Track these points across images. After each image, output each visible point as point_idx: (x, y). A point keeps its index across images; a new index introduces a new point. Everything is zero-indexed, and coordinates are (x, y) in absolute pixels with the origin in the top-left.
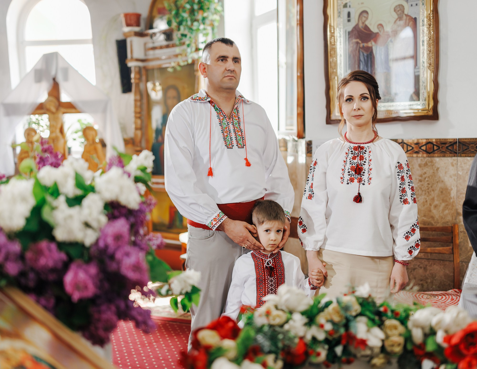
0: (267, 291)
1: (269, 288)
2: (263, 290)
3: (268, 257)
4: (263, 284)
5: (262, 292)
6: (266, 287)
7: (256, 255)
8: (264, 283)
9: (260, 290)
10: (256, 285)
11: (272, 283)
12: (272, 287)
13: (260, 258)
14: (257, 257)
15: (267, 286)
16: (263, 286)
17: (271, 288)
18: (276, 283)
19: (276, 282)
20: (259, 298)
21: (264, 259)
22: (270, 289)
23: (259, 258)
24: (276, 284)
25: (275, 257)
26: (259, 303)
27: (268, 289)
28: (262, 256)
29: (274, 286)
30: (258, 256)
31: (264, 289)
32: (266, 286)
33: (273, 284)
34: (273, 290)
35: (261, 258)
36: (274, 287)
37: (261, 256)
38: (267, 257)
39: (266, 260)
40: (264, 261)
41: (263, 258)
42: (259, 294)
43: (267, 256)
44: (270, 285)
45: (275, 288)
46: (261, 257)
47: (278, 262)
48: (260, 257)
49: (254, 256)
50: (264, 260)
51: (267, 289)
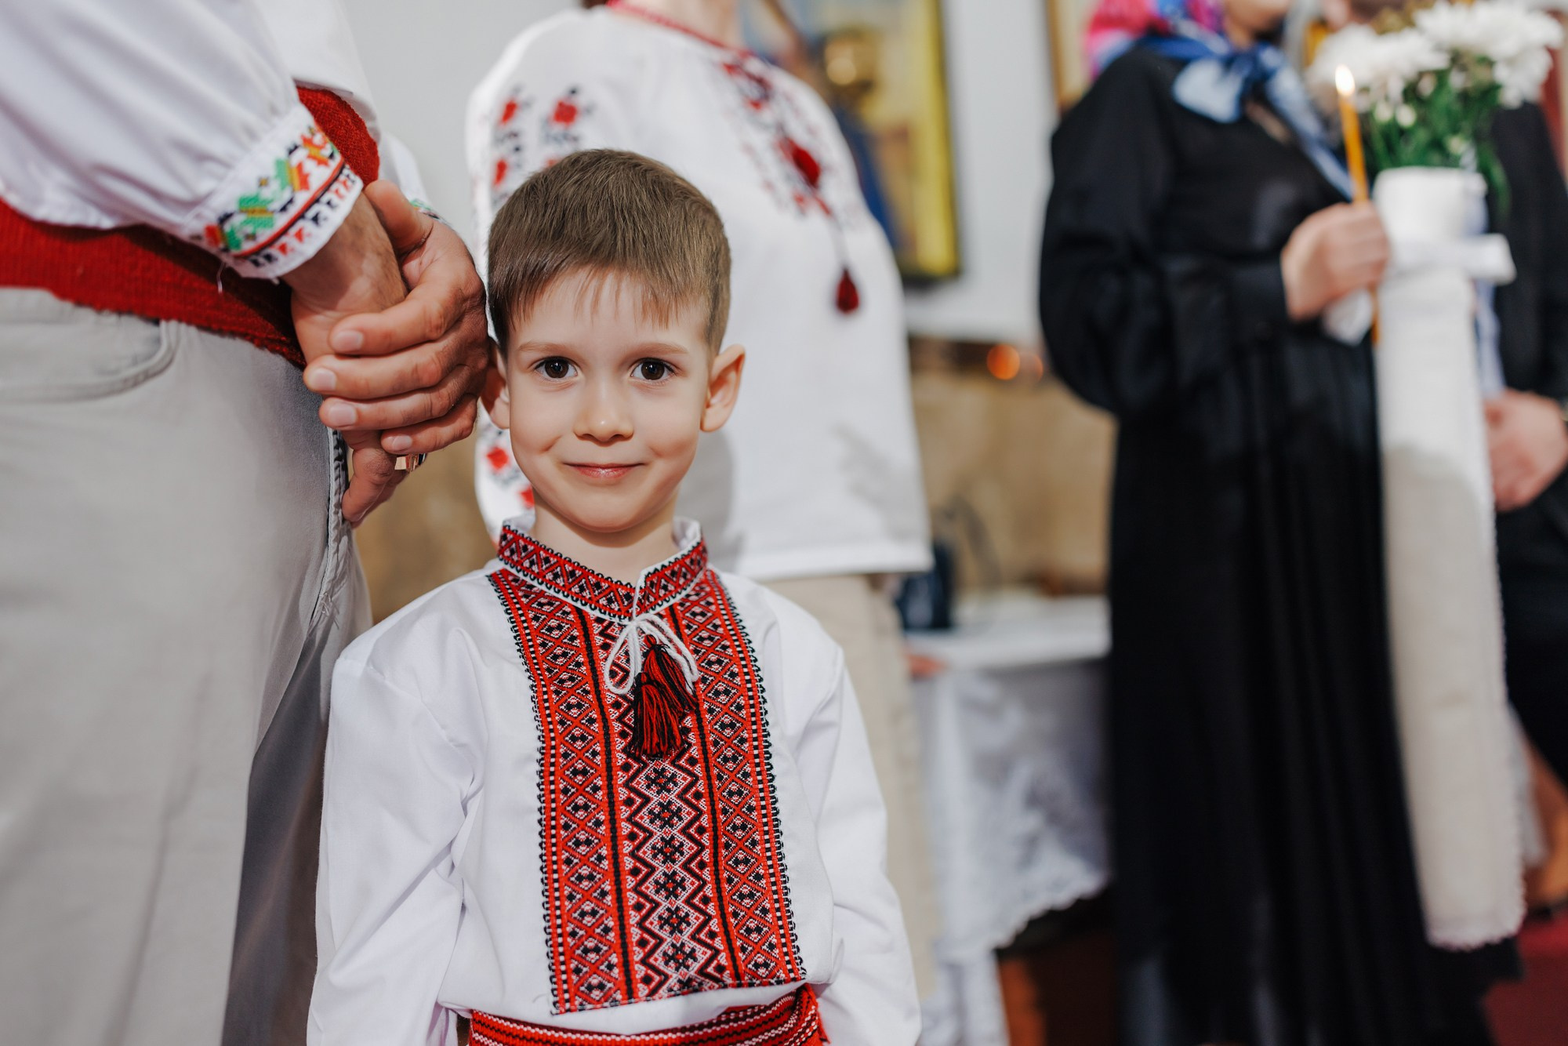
0: (629, 863)
1: (646, 840)
2: (600, 858)
3: (629, 597)
4: (598, 809)
5: (591, 877)
6: (625, 832)
7: (532, 587)
8: (600, 794)
9: (568, 862)
10: (538, 816)
11: (672, 797)
12: (667, 828)
13: (568, 609)
14: (543, 600)
15: (629, 820)
16: (598, 823)
17: (661, 869)
18: (698, 796)
19: (701, 786)
20: (569, 929)
21: (597, 613)
22: (654, 848)
23: (559, 608)
24: (703, 804)
25: (682, 605)
26: (577, 971)
27: (639, 847)
28: (582, 589)
29: (687, 819)
30: (551, 592)
31: (604, 852)
32: (624, 824)
33: (679, 803)
34: (679, 849)
35: (578, 605)
36: (684, 831)
37: (576, 589)
38: (618, 599)
39: (611, 624)
40: (597, 628)
41: (587, 609)
42: (567, 891)
43: (622, 592)
44: (651, 812)
45: (691, 838)
46: (578, 597)
47: (704, 634)
48: (569, 600)
49: (515, 589)
50: (599, 620)
51: (627, 847)
